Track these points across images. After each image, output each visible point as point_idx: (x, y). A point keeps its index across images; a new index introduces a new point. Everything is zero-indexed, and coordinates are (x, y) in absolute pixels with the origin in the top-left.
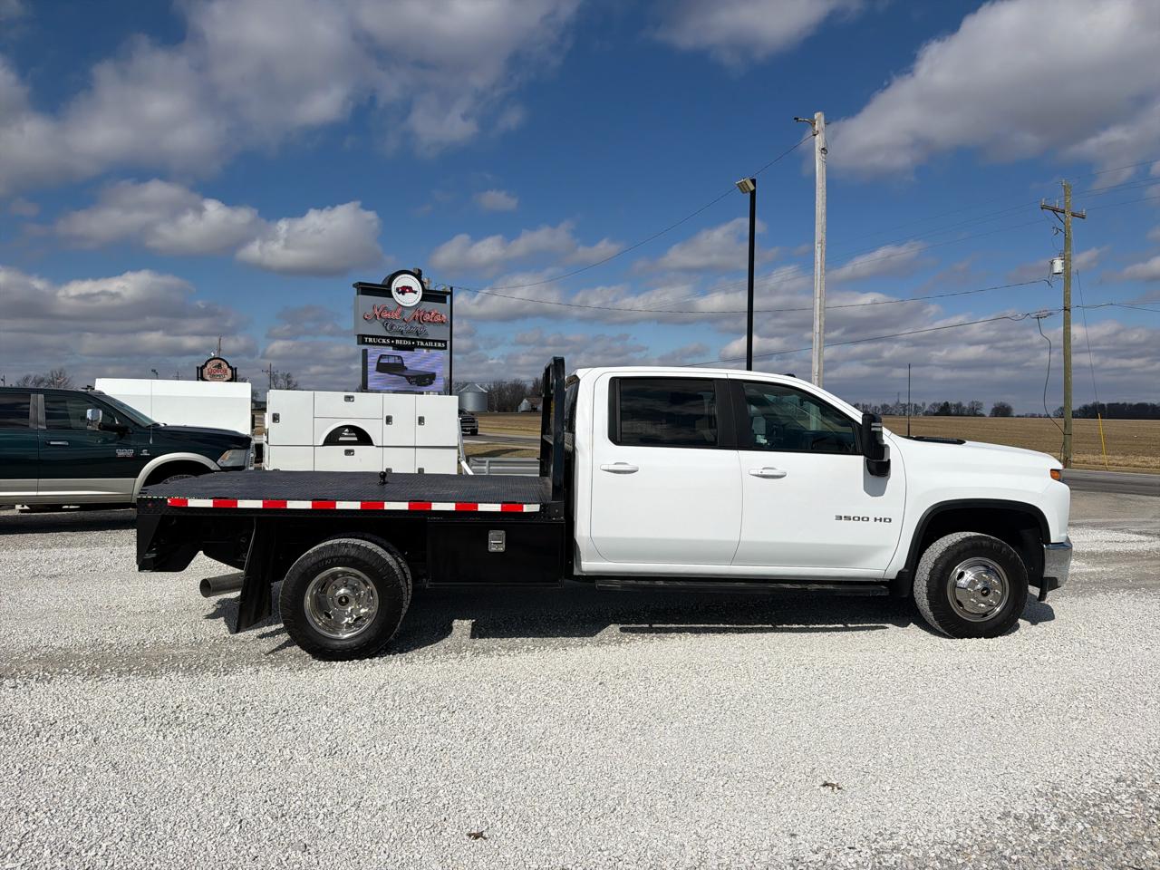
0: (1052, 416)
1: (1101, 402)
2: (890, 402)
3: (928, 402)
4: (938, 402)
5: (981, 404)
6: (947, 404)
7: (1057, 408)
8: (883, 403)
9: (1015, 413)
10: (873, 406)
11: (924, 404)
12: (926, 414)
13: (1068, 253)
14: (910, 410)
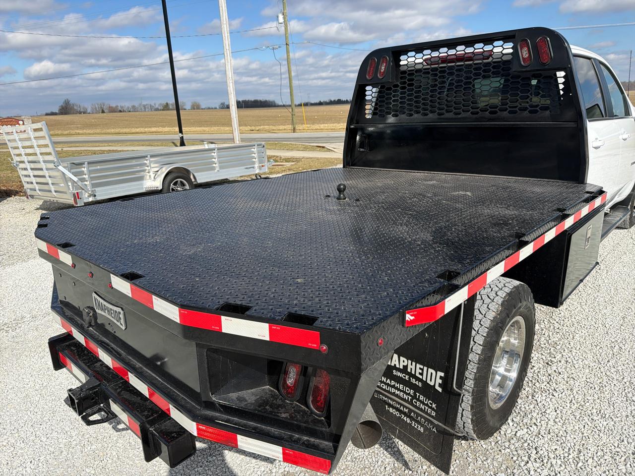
0: (218, 108)
2: (136, 104)
3: (157, 103)
4: (162, 103)
5: (184, 103)
6: (167, 104)
7: (220, 104)
8: (132, 105)
9: (202, 107)
10: (127, 107)
11: (155, 104)
12: (157, 110)
13: (285, 11)
14: (148, 108)
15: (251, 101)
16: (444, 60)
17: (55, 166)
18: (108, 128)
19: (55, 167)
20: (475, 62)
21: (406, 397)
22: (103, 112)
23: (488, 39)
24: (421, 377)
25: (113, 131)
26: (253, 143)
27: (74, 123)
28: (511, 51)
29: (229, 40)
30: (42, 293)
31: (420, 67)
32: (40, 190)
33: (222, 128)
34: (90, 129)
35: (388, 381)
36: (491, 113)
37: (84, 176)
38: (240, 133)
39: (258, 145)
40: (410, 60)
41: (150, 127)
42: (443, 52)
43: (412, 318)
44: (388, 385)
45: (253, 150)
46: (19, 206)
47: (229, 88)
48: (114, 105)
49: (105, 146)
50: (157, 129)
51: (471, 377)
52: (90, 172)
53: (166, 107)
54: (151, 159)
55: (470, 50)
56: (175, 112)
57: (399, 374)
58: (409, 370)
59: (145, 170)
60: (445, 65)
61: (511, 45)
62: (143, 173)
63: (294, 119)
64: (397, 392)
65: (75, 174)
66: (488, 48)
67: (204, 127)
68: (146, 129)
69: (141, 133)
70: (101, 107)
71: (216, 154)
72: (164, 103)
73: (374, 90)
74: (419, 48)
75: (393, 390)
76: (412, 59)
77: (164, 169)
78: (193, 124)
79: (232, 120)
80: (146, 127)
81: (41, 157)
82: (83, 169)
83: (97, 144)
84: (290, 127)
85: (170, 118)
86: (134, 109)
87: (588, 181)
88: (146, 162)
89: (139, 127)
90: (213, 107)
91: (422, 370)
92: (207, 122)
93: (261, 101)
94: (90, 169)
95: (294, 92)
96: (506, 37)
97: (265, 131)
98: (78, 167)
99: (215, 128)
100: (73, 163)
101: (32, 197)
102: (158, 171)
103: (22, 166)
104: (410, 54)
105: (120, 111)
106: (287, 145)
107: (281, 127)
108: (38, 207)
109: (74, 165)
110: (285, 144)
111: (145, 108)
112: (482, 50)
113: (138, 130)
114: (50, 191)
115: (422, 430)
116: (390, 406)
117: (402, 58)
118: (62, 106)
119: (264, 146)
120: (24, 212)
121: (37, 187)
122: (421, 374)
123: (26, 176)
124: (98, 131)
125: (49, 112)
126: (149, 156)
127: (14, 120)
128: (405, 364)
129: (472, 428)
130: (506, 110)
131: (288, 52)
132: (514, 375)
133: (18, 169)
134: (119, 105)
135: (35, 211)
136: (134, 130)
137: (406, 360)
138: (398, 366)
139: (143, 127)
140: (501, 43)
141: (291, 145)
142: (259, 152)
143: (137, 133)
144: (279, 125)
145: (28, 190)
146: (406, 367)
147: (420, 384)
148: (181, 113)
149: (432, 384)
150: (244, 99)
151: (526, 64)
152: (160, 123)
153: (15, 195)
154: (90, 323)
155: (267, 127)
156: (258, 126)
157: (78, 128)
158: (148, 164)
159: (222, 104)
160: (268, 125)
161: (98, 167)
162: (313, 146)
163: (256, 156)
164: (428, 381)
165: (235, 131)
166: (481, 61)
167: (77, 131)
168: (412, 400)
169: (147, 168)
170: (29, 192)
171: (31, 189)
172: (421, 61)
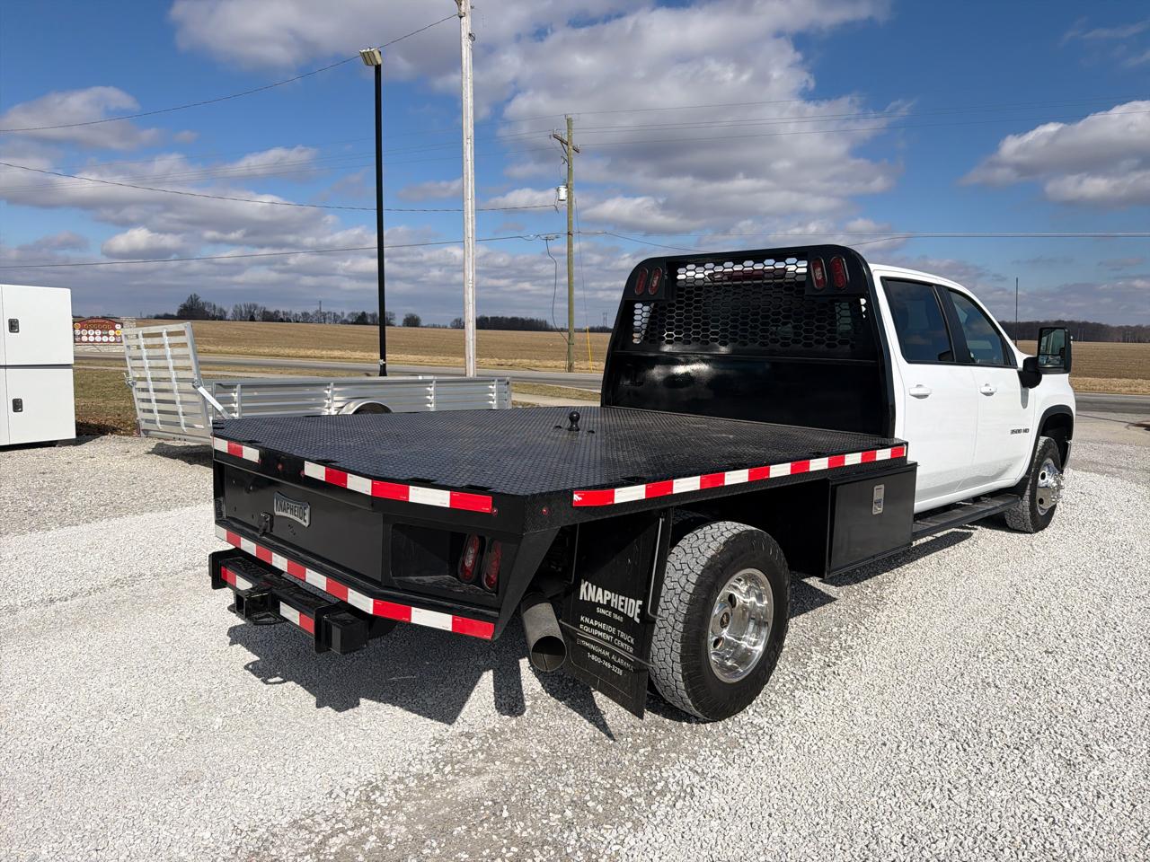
0: (449, 326)
1: (486, 316)
2: (309, 310)
3: (346, 311)
4: (356, 311)
5: (394, 314)
6: (364, 313)
7: (453, 320)
8: (303, 311)
9: (423, 323)
10: (294, 313)
11: (343, 313)
12: (345, 322)
13: (571, 182)
14: (330, 318)
15: (507, 319)
16: (731, 276)
17: (194, 386)
18: (260, 346)
19: (192, 388)
20: (766, 281)
21: (608, 637)
22: (252, 319)
23: (780, 254)
24: (622, 610)
25: (267, 350)
26: (492, 378)
27: (203, 333)
28: (805, 270)
29: (474, 223)
30: (166, 549)
31: (701, 283)
32: (161, 422)
33: (451, 358)
34: (228, 345)
35: (592, 622)
36: (805, 345)
37: (233, 405)
38: (477, 368)
39: (499, 381)
40: (689, 274)
41: (331, 349)
42: (729, 267)
43: (580, 499)
44: (591, 626)
45: (491, 387)
46: (120, 447)
47: (466, 295)
48: (272, 309)
49: (254, 372)
50: (343, 353)
51: (680, 620)
52: (243, 399)
53: (361, 320)
54: (335, 389)
55: (759, 267)
56: (377, 328)
57: (603, 612)
58: (612, 605)
59: (325, 404)
60: (750, 282)
61: (805, 264)
62: (319, 408)
63: (572, 352)
64: (600, 634)
65: (220, 401)
66: (780, 265)
67: (422, 355)
68: (324, 352)
69: (315, 357)
70: (250, 312)
71: (433, 389)
72: (360, 311)
73: (646, 308)
74: (699, 260)
75: (596, 632)
76: (692, 273)
77: (352, 405)
78: (404, 349)
79: (467, 344)
80: (323, 349)
81: (174, 372)
82: (233, 394)
83: (243, 369)
84: (564, 363)
85: (364, 336)
86: (306, 318)
87: (896, 436)
88: (326, 392)
89: (312, 348)
90: (441, 325)
91: (623, 601)
92: (428, 347)
93: (522, 319)
94: (244, 394)
95: (575, 308)
96: (800, 253)
97: (523, 367)
98: (226, 390)
99: (440, 358)
100: (220, 384)
101: (146, 432)
102: (342, 407)
103: (140, 385)
104: (689, 267)
105: (282, 320)
106: (553, 388)
107: (550, 363)
108: (150, 450)
109: (220, 387)
110: (549, 388)
111: (325, 319)
112: (772, 267)
113: (309, 352)
114: (178, 424)
115: (620, 672)
116: (592, 652)
117: (680, 270)
118: (185, 306)
119: (508, 383)
120: (129, 455)
121: (158, 417)
122: (623, 607)
123: (143, 400)
124: (242, 349)
125: (162, 313)
126: (332, 384)
127: (107, 322)
128: (609, 598)
129: (683, 688)
130: (823, 342)
131: (570, 245)
132: (760, 649)
133: (134, 390)
134: (281, 310)
135: (146, 455)
136: (302, 352)
137: (609, 593)
138: (601, 602)
139: (318, 349)
140: (794, 260)
141: (558, 390)
142: (499, 392)
143: (308, 357)
144: (548, 360)
145: (143, 422)
146: (609, 602)
147: (621, 619)
148: (386, 330)
149: (631, 616)
150: (495, 316)
151: (820, 288)
152: (348, 343)
153: (112, 433)
154: (265, 530)
155: (526, 361)
156: (511, 358)
157: (209, 343)
158: (329, 396)
159: (456, 320)
160: (529, 359)
161: (256, 394)
162: (595, 393)
163: (494, 396)
164: (629, 614)
165: (470, 361)
166: (771, 281)
167: (208, 347)
168: (613, 639)
169: (327, 401)
170: (144, 425)
171: (147, 421)
172: (702, 276)
